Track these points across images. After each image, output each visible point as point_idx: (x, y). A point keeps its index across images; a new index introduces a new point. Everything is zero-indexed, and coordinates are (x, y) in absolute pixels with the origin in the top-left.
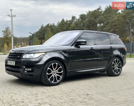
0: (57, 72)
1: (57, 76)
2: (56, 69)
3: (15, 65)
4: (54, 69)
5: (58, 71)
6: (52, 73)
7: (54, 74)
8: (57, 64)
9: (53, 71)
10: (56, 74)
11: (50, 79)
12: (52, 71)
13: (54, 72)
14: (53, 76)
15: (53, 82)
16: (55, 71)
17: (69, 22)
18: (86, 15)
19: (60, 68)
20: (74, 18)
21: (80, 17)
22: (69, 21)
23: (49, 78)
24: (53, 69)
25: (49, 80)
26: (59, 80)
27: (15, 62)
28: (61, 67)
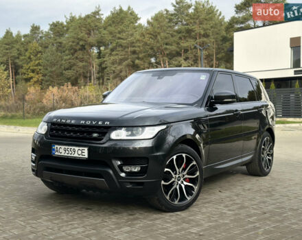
0: (186, 176)
1: (186, 186)
2: (184, 169)
3: (86, 156)
4: (179, 168)
5: (188, 174)
6: (173, 180)
7: (179, 182)
8: (184, 155)
9: (176, 174)
10: (182, 183)
11: (170, 197)
12: (174, 176)
13: (177, 176)
14: (176, 189)
15: (176, 202)
16: (181, 175)
17: (23, 39)
18: (65, 24)
19: (194, 165)
20: (35, 29)
21: (51, 29)
22: (25, 36)
23: (167, 194)
24: (176, 170)
25: (168, 198)
26: (192, 194)
27: (86, 149)
28: (194, 163)
